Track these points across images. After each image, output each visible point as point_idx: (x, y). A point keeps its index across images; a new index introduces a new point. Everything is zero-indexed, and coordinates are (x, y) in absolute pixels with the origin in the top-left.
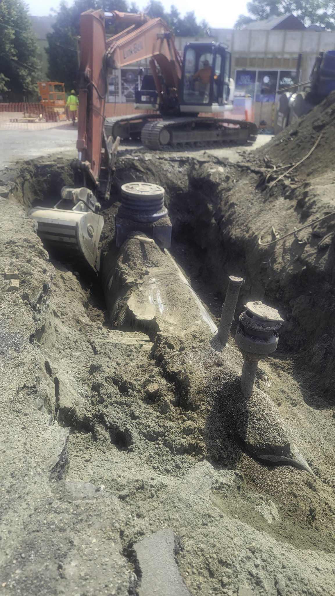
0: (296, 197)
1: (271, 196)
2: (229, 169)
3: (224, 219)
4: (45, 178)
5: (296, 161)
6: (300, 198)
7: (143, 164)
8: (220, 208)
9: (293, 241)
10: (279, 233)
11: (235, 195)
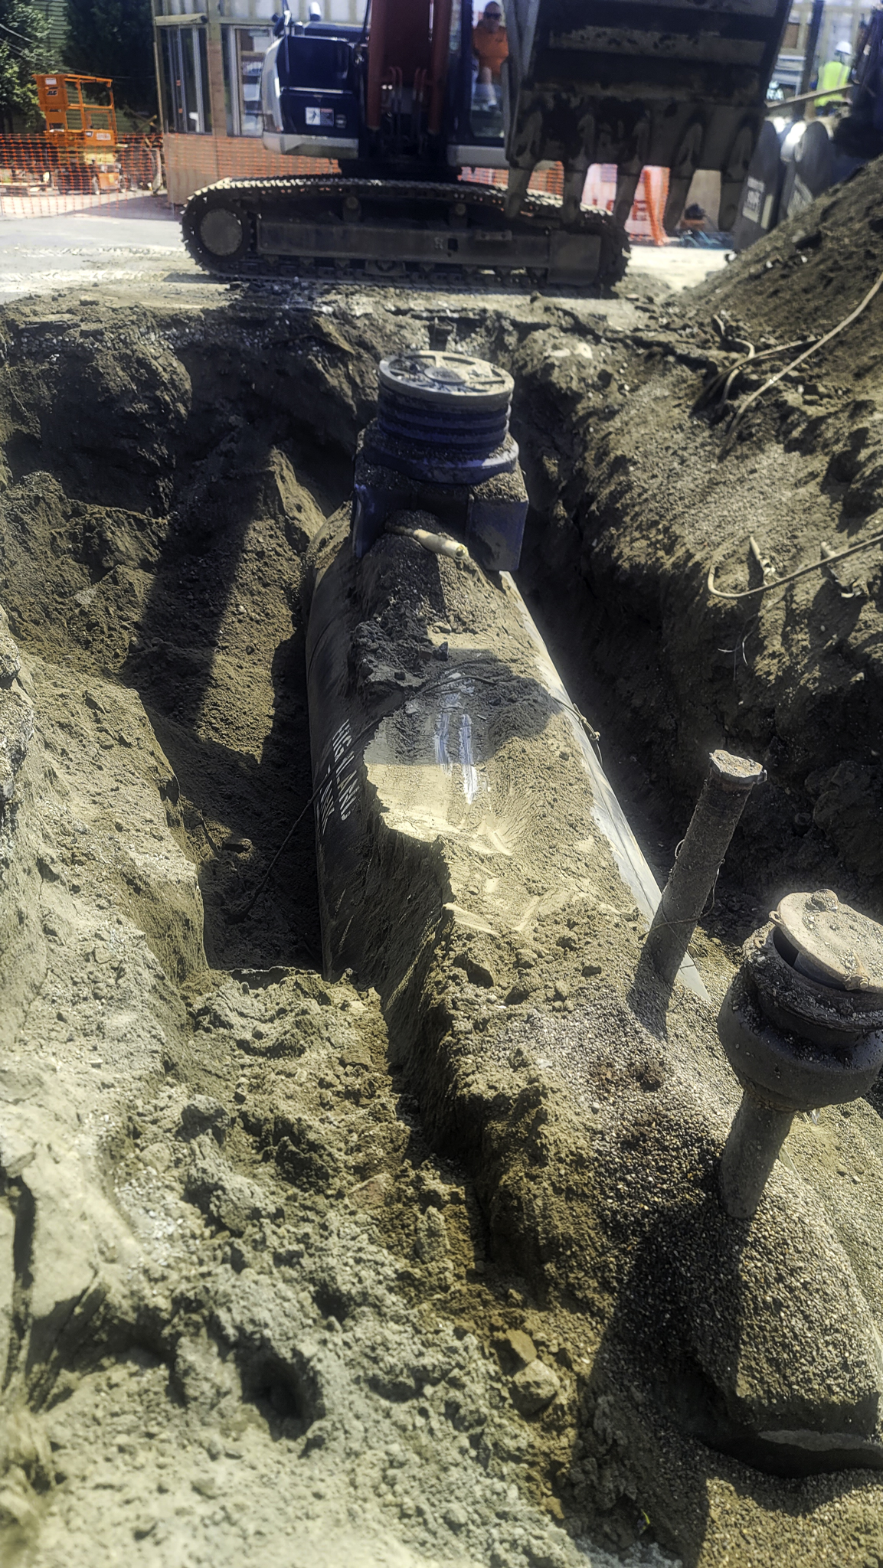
0: (826, 445)
1: (742, 439)
2: (609, 351)
3: (594, 507)
4: (45, 366)
5: (820, 330)
6: (838, 448)
7: (347, 327)
8: (581, 470)
9: (818, 587)
10: (772, 559)
11: (629, 432)
